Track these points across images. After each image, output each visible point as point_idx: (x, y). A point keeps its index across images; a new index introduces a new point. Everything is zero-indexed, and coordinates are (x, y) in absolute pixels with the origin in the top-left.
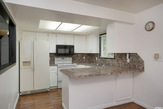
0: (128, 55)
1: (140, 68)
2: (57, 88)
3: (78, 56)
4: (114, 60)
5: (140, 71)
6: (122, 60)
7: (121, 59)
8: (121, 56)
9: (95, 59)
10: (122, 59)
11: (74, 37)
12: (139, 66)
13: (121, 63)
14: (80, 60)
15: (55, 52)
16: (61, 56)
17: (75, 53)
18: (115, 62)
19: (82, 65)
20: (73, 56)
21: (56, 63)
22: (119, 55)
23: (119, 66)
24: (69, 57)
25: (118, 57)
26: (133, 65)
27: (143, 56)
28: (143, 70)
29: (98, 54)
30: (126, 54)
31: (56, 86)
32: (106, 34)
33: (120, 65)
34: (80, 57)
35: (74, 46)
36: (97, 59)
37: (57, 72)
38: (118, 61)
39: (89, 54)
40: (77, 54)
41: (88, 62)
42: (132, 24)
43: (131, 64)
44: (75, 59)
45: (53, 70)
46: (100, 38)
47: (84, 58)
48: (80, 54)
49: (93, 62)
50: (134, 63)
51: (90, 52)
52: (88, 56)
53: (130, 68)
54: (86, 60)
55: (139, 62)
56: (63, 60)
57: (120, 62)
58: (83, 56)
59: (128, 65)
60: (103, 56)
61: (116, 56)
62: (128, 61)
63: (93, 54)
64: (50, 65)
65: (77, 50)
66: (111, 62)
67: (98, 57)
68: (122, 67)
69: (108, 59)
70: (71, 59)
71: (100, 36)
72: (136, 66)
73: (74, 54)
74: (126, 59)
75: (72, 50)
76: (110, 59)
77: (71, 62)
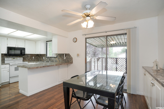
0: (65, 55)
1: (71, 61)
2: (9, 83)
3: (28, 57)
4: (56, 58)
5: (71, 63)
8: (61, 55)
9: (43, 58)
10: (61, 58)
11: (25, 41)
14: (30, 59)
15: (6, 53)
16: (11, 56)
17: (26, 53)
18: (57, 59)
19: (32, 62)
20: (23, 56)
21: (6, 62)
22: (60, 55)
23: (60, 62)
24: (20, 57)
27: (72, 55)
28: (72, 63)
29: (45, 54)
30: (63, 54)
31: (8, 82)
32: (52, 41)
33: (60, 61)
34: (30, 57)
35: (25, 48)
36: (44, 58)
37: (9, 70)
38: (59, 59)
39: (38, 54)
40: (27, 54)
41: (37, 61)
42: (67, 37)
43: (67, 60)
44: (25, 59)
45: (5, 68)
46: (47, 43)
47: (33, 58)
48: (30, 54)
49: (41, 61)
50: (68, 59)
51: (38, 53)
52: (36, 56)
53: (66, 62)
54: (35, 59)
55: (70, 58)
56: (14, 59)
57: (60, 59)
58: (32, 57)
60: (48, 55)
61: (58, 56)
62: (65, 58)
63: (41, 55)
64: (2, 64)
65: (27, 52)
66: (54, 59)
67: (45, 57)
68: (61, 62)
70: (22, 59)
71: (47, 42)
72: (69, 61)
73: (25, 55)
74: (64, 57)
75: (23, 51)
76: (54, 58)
77: (22, 61)
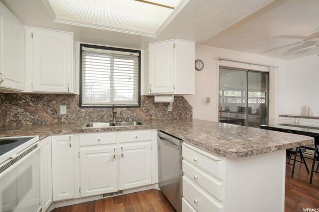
4: (137, 109)
6: (158, 107)
7: (155, 106)
9: (57, 111)
12: (187, 114)
13: (156, 114)
18: (140, 113)
23: (151, 119)
25: (147, 102)
26: (178, 113)
33: (153, 117)
36: (64, 112)
38: (148, 111)
50: (178, 110)
55: (186, 108)
57: (153, 111)
59: (170, 115)
61: (144, 101)
66: (127, 114)
67: (74, 105)
68: (157, 120)
69: (120, 109)
72: (183, 115)
